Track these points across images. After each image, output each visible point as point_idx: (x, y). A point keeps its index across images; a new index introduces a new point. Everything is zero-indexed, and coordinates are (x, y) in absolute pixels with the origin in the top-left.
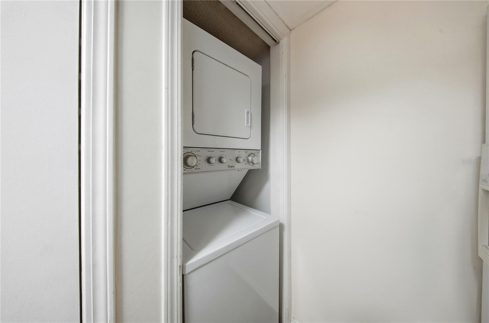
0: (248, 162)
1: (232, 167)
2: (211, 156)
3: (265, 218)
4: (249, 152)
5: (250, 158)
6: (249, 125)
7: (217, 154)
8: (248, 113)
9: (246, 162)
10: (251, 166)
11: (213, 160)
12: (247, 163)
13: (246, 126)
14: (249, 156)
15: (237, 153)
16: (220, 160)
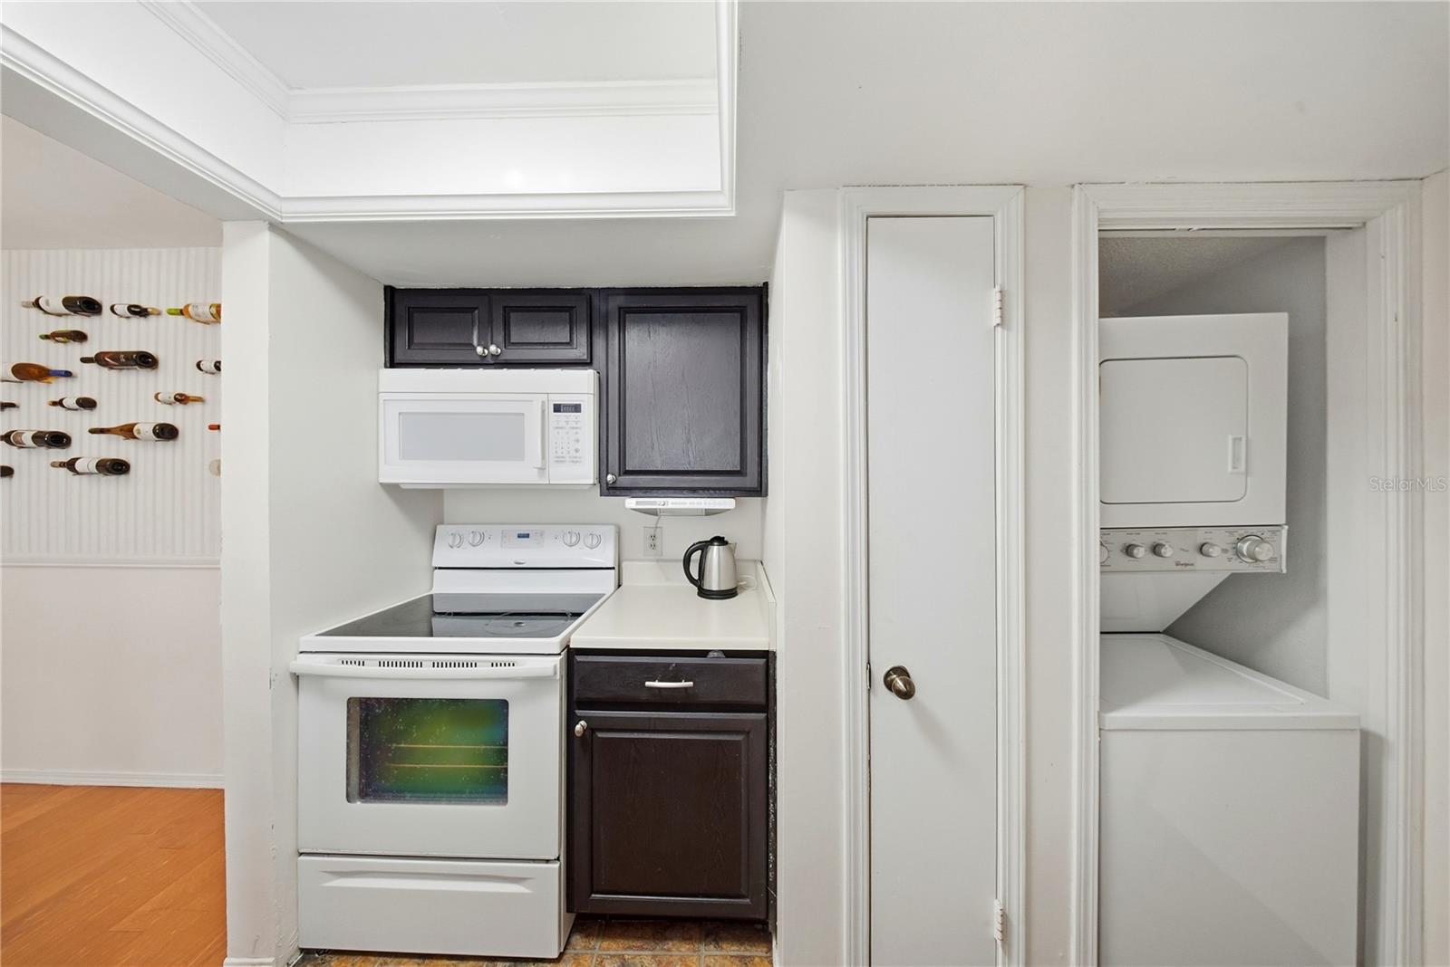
0: (1238, 553)
1: (1186, 565)
2: (1134, 543)
3: (1302, 700)
4: (1242, 532)
5: (1245, 547)
6: (1242, 468)
7: (1151, 537)
8: (1236, 440)
9: (1230, 554)
10: (1247, 565)
11: (1140, 552)
12: (1235, 557)
13: (1232, 473)
14: (1241, 540)
15: (1201, 537)
16: (1156, 549)
